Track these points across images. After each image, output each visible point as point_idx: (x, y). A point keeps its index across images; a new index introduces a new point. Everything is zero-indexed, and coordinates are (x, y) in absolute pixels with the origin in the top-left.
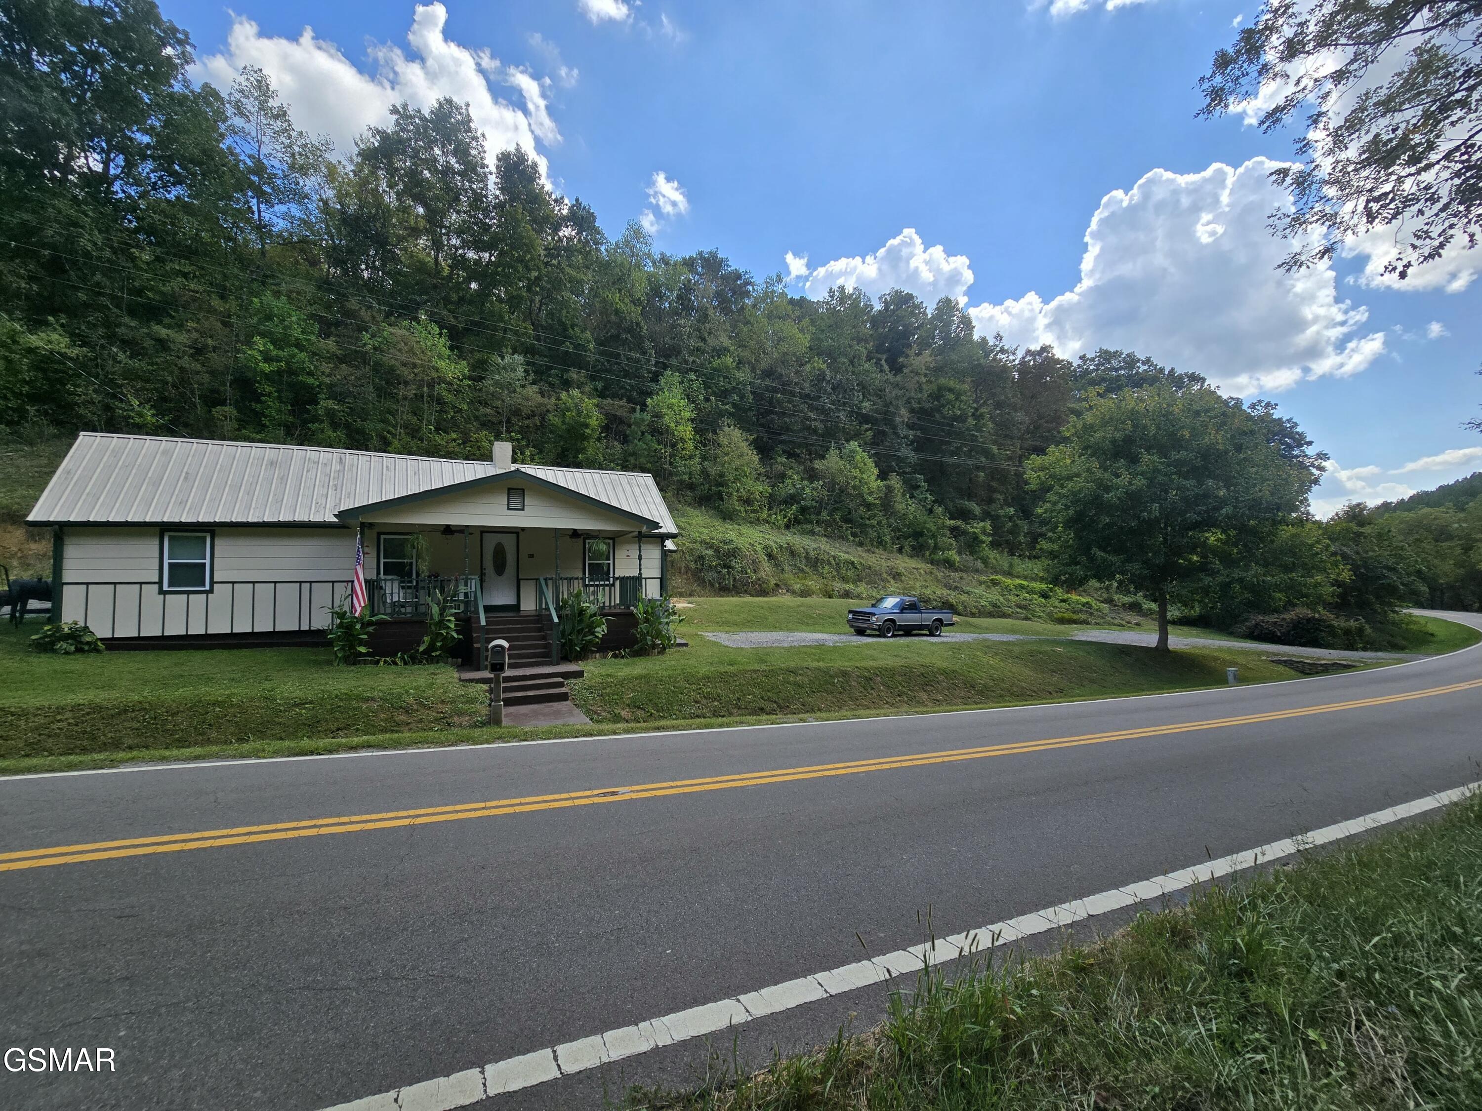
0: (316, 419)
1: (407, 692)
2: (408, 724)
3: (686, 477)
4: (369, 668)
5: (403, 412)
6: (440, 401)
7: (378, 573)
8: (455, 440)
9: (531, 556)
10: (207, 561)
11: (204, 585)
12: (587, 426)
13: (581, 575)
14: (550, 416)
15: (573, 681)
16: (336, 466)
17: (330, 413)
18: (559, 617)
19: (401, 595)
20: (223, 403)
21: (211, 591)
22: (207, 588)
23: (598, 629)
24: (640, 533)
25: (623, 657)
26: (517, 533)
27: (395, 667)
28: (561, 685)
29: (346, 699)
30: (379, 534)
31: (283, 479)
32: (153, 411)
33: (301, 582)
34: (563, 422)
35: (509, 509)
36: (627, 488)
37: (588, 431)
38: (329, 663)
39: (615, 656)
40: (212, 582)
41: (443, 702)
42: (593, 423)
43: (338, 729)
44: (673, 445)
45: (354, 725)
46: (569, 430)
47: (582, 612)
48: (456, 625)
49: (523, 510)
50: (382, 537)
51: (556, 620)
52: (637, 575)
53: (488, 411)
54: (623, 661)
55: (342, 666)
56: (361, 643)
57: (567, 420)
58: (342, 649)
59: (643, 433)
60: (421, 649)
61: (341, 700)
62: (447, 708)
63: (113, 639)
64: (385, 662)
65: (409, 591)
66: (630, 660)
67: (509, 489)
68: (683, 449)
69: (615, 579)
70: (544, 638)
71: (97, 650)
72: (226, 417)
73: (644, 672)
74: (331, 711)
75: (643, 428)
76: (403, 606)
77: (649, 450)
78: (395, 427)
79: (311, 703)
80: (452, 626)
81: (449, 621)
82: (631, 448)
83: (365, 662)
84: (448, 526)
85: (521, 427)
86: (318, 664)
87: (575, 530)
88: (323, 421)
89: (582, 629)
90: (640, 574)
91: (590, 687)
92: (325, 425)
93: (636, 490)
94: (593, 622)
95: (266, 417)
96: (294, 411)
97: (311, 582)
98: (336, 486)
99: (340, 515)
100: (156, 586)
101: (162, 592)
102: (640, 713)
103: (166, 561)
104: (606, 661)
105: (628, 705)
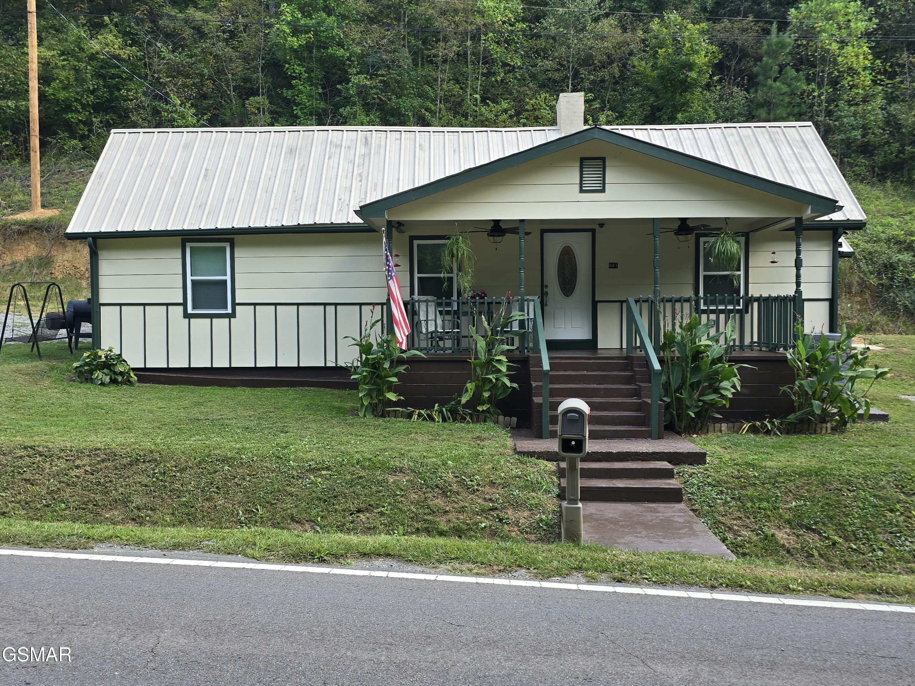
0: (347, 101)
1: (445, 464)
2: (446, 512)
3: (857, 134)
4: (400, 424)
5: (443, 80)
6: (488, 60)
7: (412, 293)
8: (505, 111)
9: (614, 266)
10: (228, 278)
11: (226, 307)
12: (690, 66)
14: (635, 61)
15: (688, 469)
16: (361, 149)
17: (362, 91)
18: (661, 361)
19: (439, 322)
20: (255, 93)
21: (233, 315)
22: (229, 311)
23: (725, 384)
24: (799, 220)
25: (768, 432)
26: (593, 231)
27: (430, 424)
28: (668, 474)
29: (369, 468)
30: (412, 238)
31: (304, 170)
32: (193, 111)
33: (325, 305)
34: (654, 67)
35: (582, 191)
36: (769, 148)
37: (693, 75)
38: (354, 412)
39: (754, 430)
40: (234, 304)
41: (492, 484)
42: (701, 60)
44: (834, 83)
45: (378, 506)
46: (661, 78)
47: (697, 354)
48: (509, 368)
49: (603, 191)
50: (416, 243)
51: (657, 366)
52: (790, 291)
53: (548, 64)
54: (770, 440)
55: (370, 419)
56: (391, 388)
57: (660, 61)
58: (369, 394)
59: (782, 68)
60: (464, 400)
61: (363, 468)
62: (497, 494)
63: (145, 369)
64: (420, 415)
65: (448, 317)
66: (783, 439)
67: (582, 160)
68: (852, 87)
69: (749, 301)
70: (637, 393)
71: (129, 382)
72: (259, 110)
73: (814, 464)
74: (351, 484)
75: (783, 58)
76: (441, 339)
77: (793, 93)
78: (433, 101)
79: (328, 468)
80: (504, 369)
81: (499, 361)
82: (761, 95)
83: (396, 414)
84: (497, 222)
85: (593, 82)
86: (341, 411)
87: (683, 221)
88: (354, 104)
89: (699, 383)
90: (798, 292)
91: (719, 483)
92: (357, 108)
93: (786, 151)
94: (717, 372)
95: (297, 105)
96: (325, 94)
97: (336, 305)
98: (360, 175)
99: (362, 211)
100: (181, 308)
101: (187, 316)
102: (812, 539)
103: (189, 278)
104: (736, 437)
105: (789, 522)
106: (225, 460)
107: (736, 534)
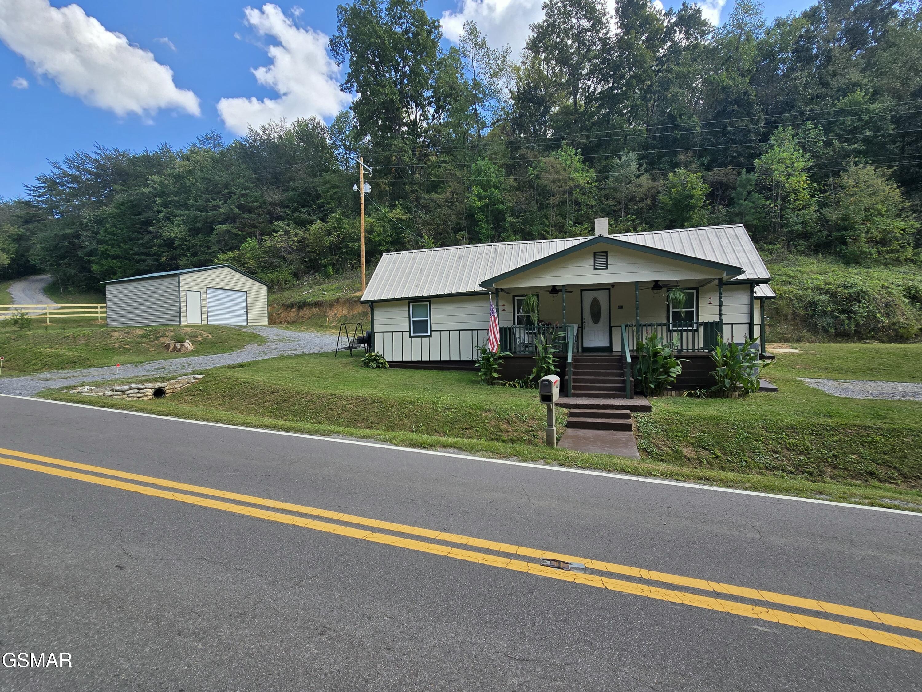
0: (505, 230)
1: (511, 408)
2: (508, 431)
3: (799, 227)
4: (498, 388)
5: (553, 216)
6: (578, 204)
7: (514, 324)
8: (586, 229)
9: (621, 307)
10: (428, 319)
11: (427, 333)
12: (692, 197)
13: (665, 322)
14: (660, 196)
15: (641, 414)
16: (492, 254)
17: (512, 225)
18: (632, 357)
19: (526, 338)
20: (461, 230)
21: (430, 336)
22: (429, 334)
23: (672, 370)
24: (720, 280)
25: (698, 397)
26: (609, 289)
27: (513, 389)
28: (628, 416)
29: (475, 409)
30: (514, 297)
31: (464, 266)
32: (433, 241)
33: (472, 330)
34: (671, 199)
35: (595, 269)
36: (715, 241)
37: (693, 201)
38: (478, 383)
39: (690, 395)
40: (431, 331)
41: (533, 419)
42: (697, 192)
43: (466, 429)
44: (784, 199)
46: (675, 204)
47: (656, 354)
48: (553, 361)
49: (607, 268)
50: (516, 298)
51: (629, 360)
52: (717, 319)
53: (610, 202)
54: (696, 400)
55: (485, 386)
56: (495, 371)
57: (673, 196)
58: (485, 374)
59: (749, 193)
60: (531, 377)
61: (472, 409)
62: (535, 424)
63: (393, 362)
64: (510, 384)
65: (531, 335)
66: (706, 400)
67: (595, 253)
68: (795, 200)
69: (699, 325)
70: (622, 375)
71: (386, 367)
72: (463, 237)
73: (716, 413)
74: (465, 416)
75: (749, 188)
76: (527, 346)
77: (755, 207)
78: (548, 227)
79: (455, 408)
80: (551, 362)
81: (549, 358)
82: (737, 209)
83: (498, 384)
84: (554, 287)
85: (637, 210)
86: (474, 382)
87: (656, 282)
88: (508, 231)
89: (657, 369)
90: (721, 319)
91: (656, 422)
92: (510, 233)
93: (725, 241)
94: (667, 364)
95: (481, 234)
96: (495, 227)
97: (477, 330)
98: (491, 267)
99: (483, 284)
100: (408, 333)
101: (411, 337)
102: (704, 454)
103: (412, 319)
104: (679, 399)
105: (692, 444)
106: (411, 403)
107: (660, 449)
